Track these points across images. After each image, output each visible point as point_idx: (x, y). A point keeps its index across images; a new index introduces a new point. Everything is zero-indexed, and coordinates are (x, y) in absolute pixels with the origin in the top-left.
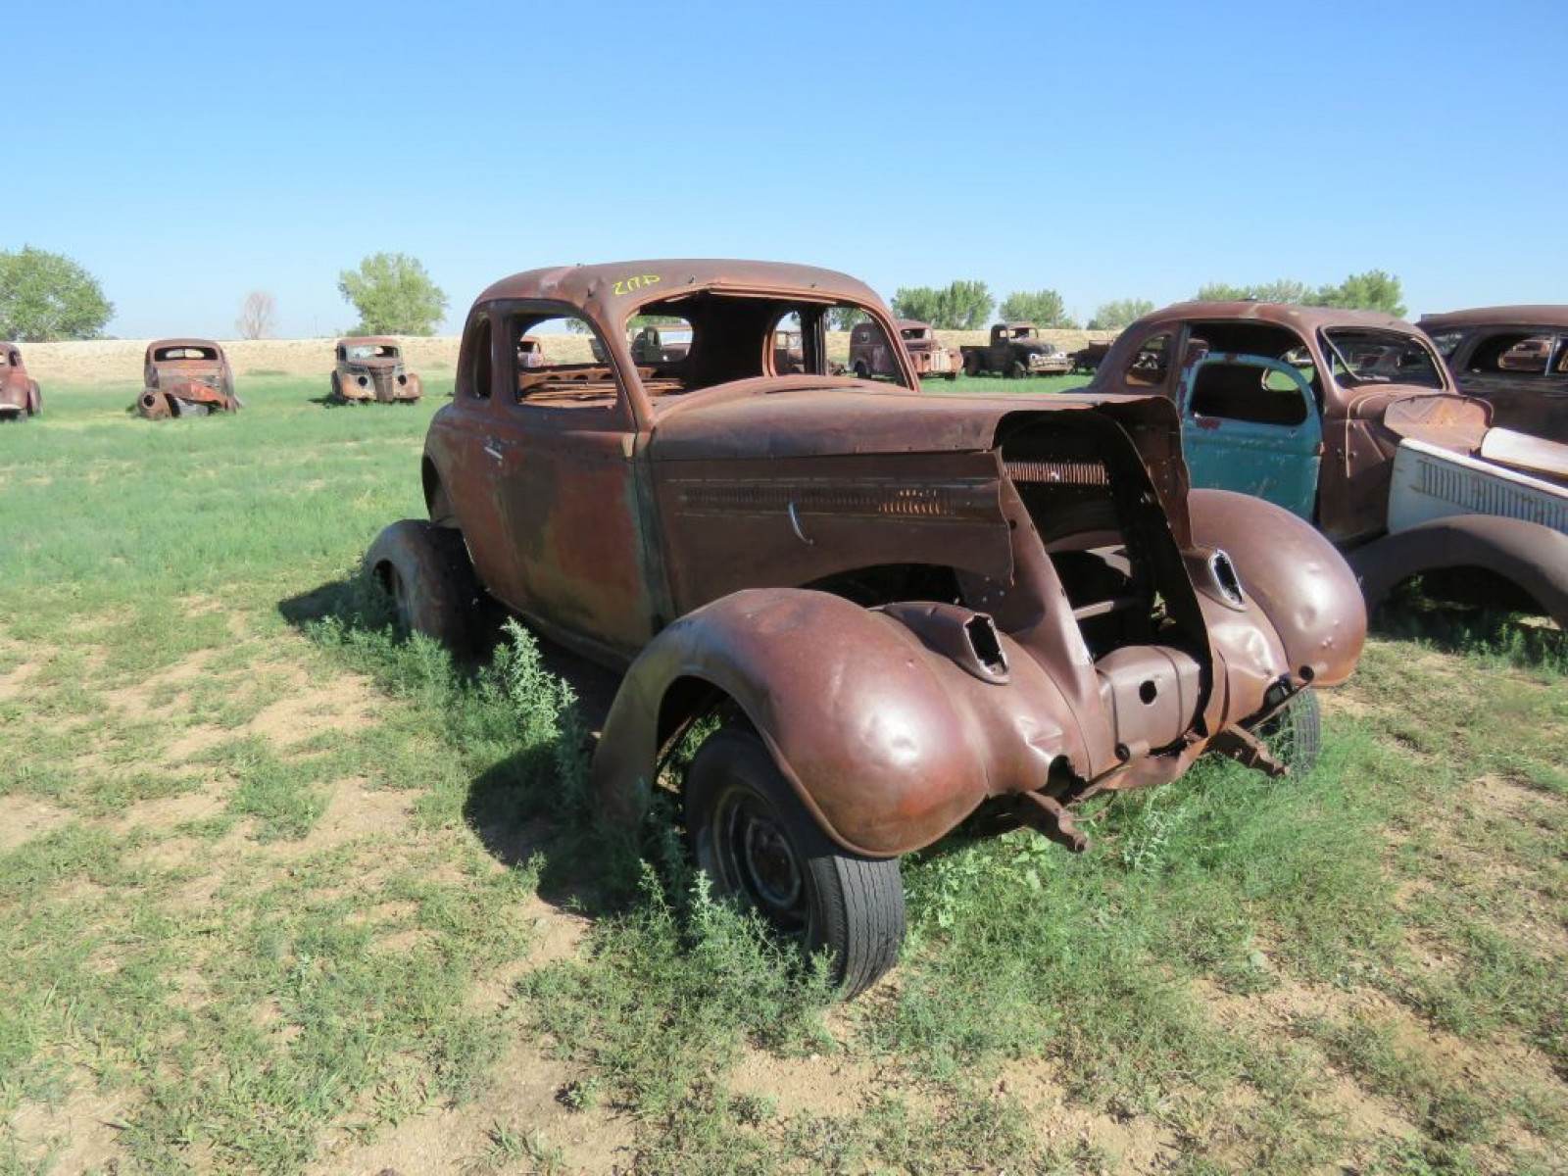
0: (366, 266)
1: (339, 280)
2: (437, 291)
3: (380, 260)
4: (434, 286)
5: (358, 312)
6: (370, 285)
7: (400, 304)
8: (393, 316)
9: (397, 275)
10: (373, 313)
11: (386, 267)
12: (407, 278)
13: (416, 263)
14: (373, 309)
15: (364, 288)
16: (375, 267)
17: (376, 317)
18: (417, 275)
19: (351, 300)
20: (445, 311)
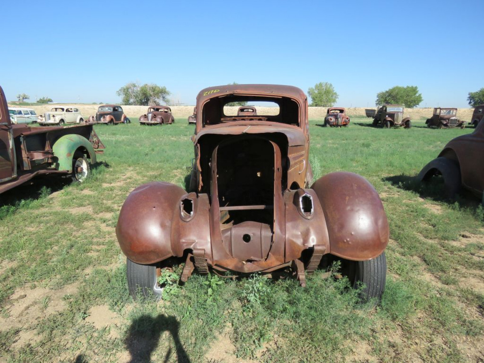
0: (316, 87)
1: (308, 90)
2: (335, 93)
3: (321, 84)
4: (335, 92)
5: (312, 100)
6: (316, 92)
7: (324, 98)
8: (321, 101)
9: (325, 89)
10: (315, 100)
11: (322, 87)
12: (327, 89)
13: (331, 85)
14: (316, 99)
15: (314, 92)
16: (319, 86)
17: (316, 101)
18: (331, 89)
19: (311, 96)
20: (337, 100)
